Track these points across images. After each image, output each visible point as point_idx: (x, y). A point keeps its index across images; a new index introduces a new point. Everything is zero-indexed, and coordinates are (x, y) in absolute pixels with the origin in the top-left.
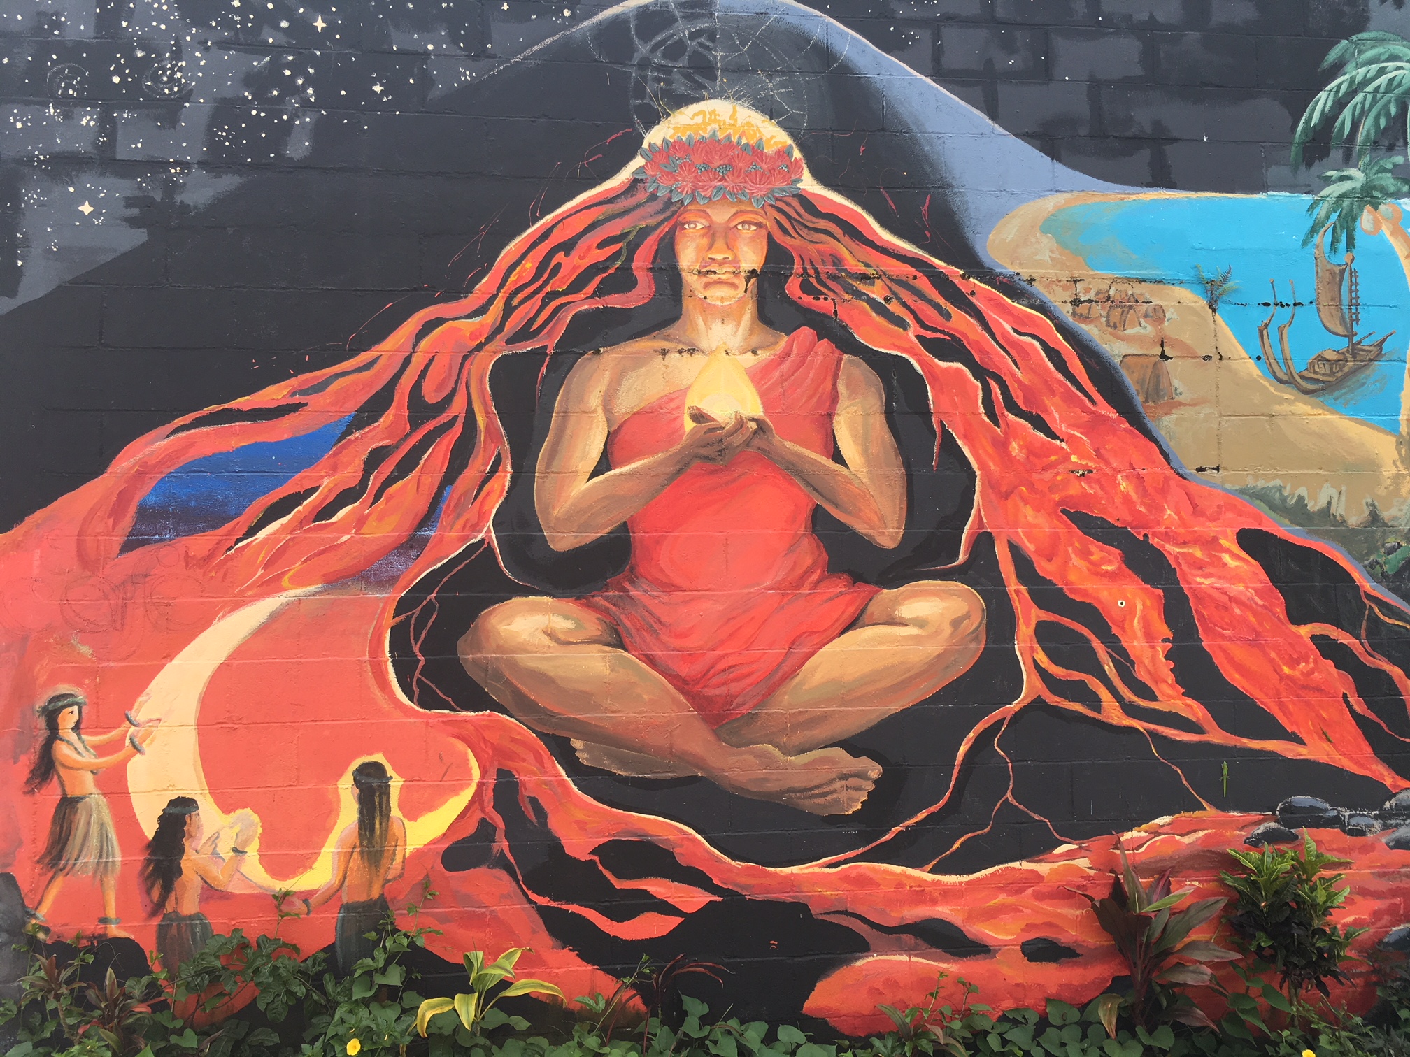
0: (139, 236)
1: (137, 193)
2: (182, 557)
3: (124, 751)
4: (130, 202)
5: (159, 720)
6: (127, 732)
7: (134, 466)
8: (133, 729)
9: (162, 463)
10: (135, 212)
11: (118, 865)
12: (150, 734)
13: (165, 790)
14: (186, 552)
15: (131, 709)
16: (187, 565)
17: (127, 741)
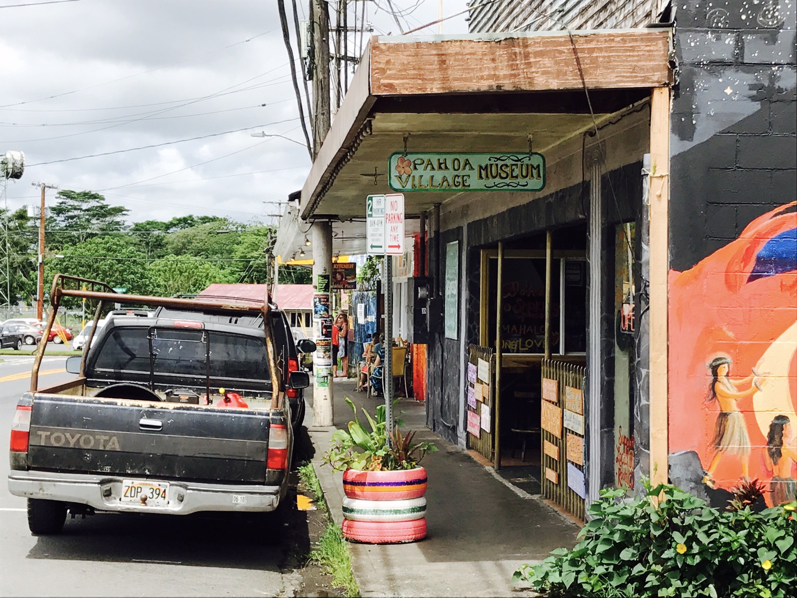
0: (757, 106)
1: (755, 82)
2: (780, 284)
3: (751, 389)
4: (752, 87)
5: (769, 373)
6: (752, 379)
7: (754, 234)
8: (755, 378)
9: (768, 233)
10: (754, 92)
11: (749, 450)
12: (765, 380)
13: (772, 411)
14: (781, 283)
15: (754, 366)
16: (782, 289)
17: (753, 384)
